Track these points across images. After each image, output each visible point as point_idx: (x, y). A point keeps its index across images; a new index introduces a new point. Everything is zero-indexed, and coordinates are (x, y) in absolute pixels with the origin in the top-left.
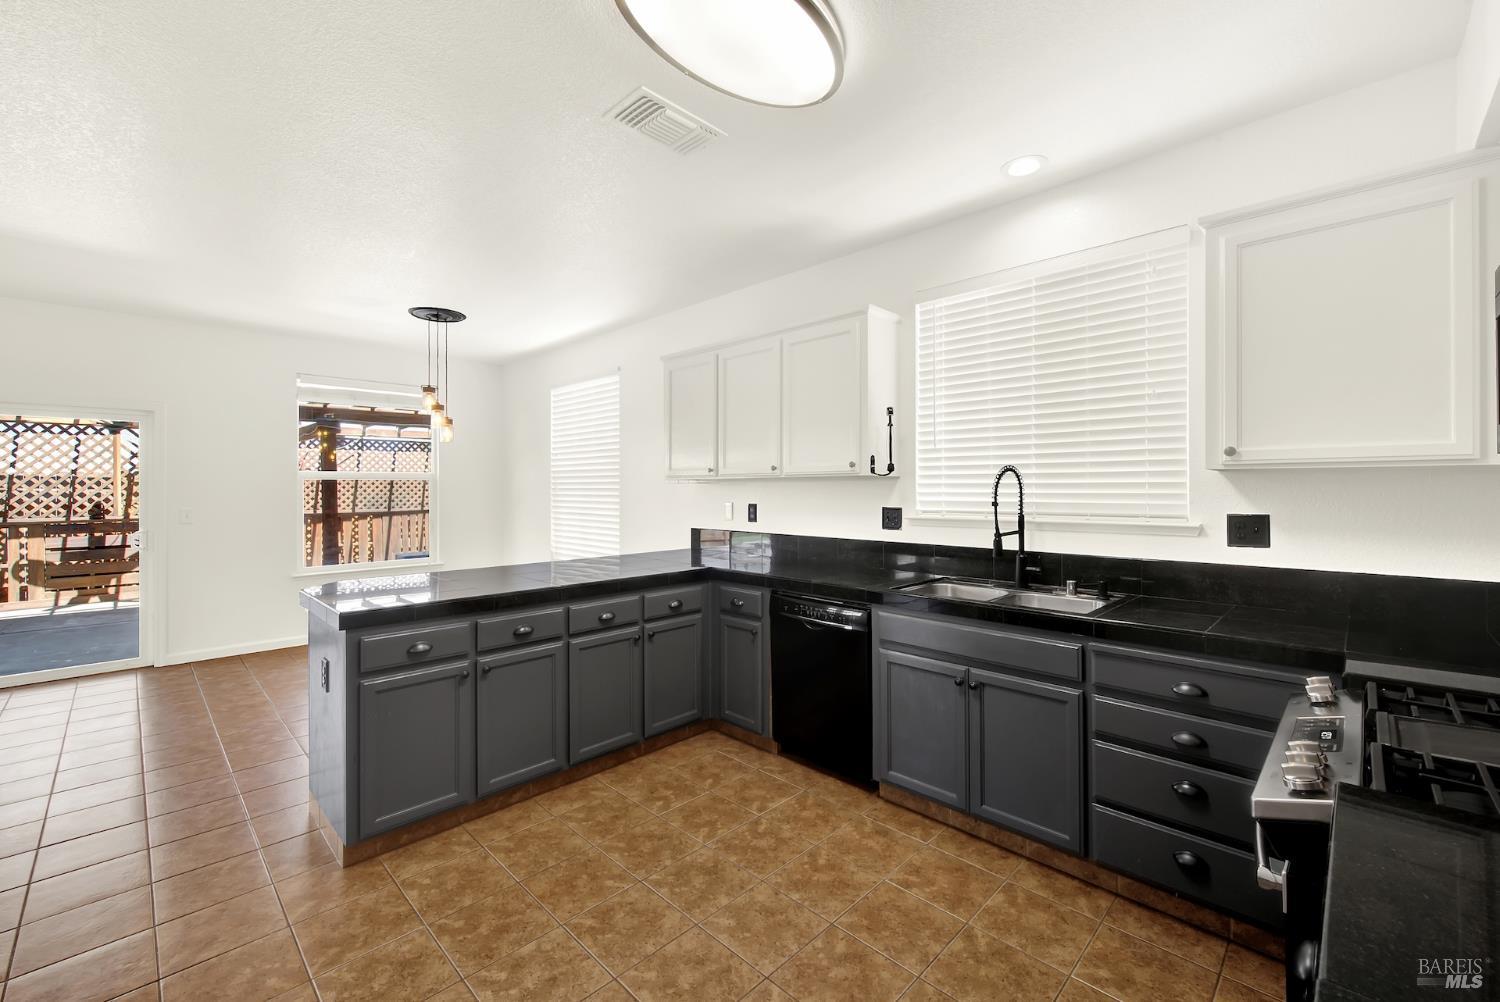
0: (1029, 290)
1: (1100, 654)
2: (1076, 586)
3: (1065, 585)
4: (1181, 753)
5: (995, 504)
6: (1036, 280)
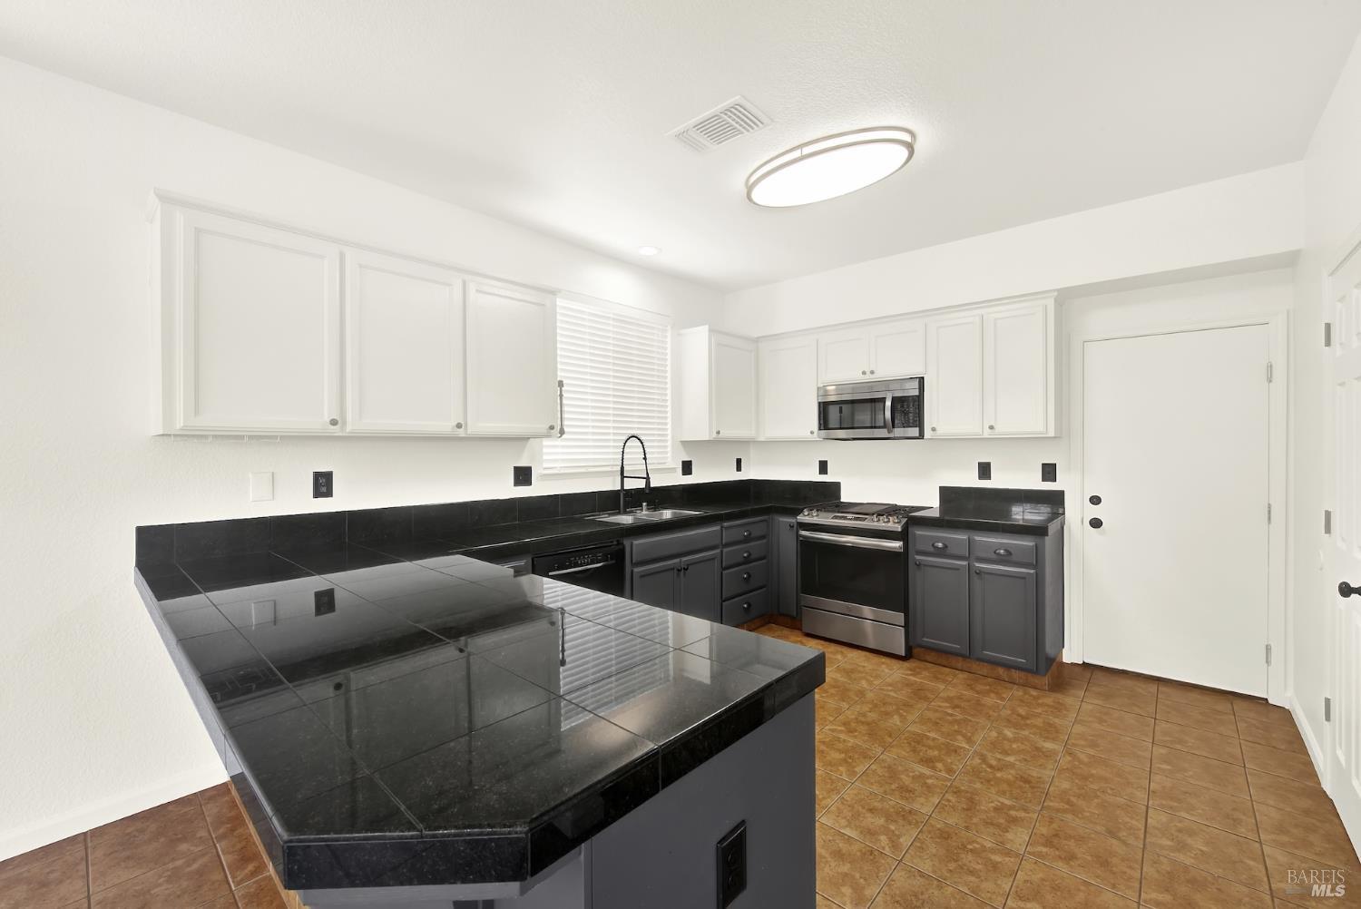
0: (609, 318)
1: (727, 528)
2: (648, 505)
3: (641, 506)
4: (747, 561)
5: (645, 459)
6: (614, 314)
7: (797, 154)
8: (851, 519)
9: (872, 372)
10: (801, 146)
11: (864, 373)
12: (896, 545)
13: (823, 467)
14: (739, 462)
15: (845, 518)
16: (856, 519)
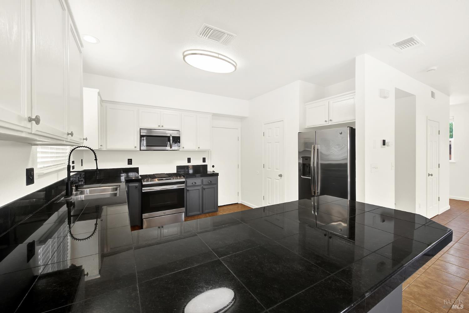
7: (217, 55)
8: (164, 180)
9: (162, 126)
10: (219, 54)
11: (159, 126)
12: (182, 186)
13: (130, 161)
14: (82, 160)
15: (163, 180)
16: (166, 179)
